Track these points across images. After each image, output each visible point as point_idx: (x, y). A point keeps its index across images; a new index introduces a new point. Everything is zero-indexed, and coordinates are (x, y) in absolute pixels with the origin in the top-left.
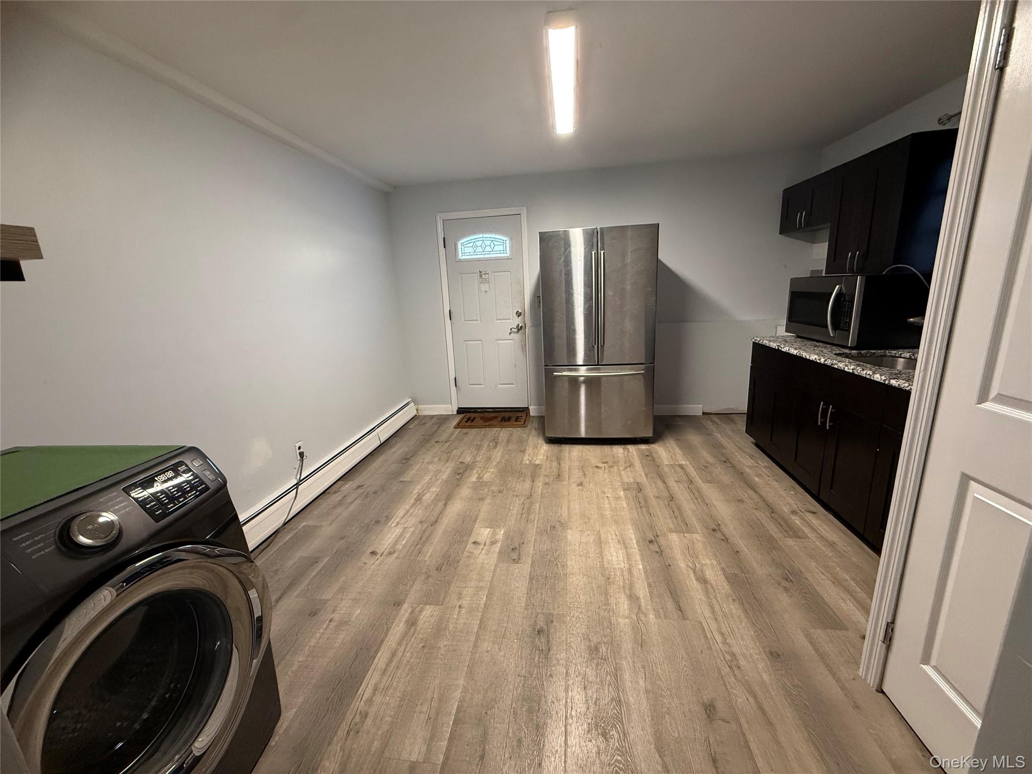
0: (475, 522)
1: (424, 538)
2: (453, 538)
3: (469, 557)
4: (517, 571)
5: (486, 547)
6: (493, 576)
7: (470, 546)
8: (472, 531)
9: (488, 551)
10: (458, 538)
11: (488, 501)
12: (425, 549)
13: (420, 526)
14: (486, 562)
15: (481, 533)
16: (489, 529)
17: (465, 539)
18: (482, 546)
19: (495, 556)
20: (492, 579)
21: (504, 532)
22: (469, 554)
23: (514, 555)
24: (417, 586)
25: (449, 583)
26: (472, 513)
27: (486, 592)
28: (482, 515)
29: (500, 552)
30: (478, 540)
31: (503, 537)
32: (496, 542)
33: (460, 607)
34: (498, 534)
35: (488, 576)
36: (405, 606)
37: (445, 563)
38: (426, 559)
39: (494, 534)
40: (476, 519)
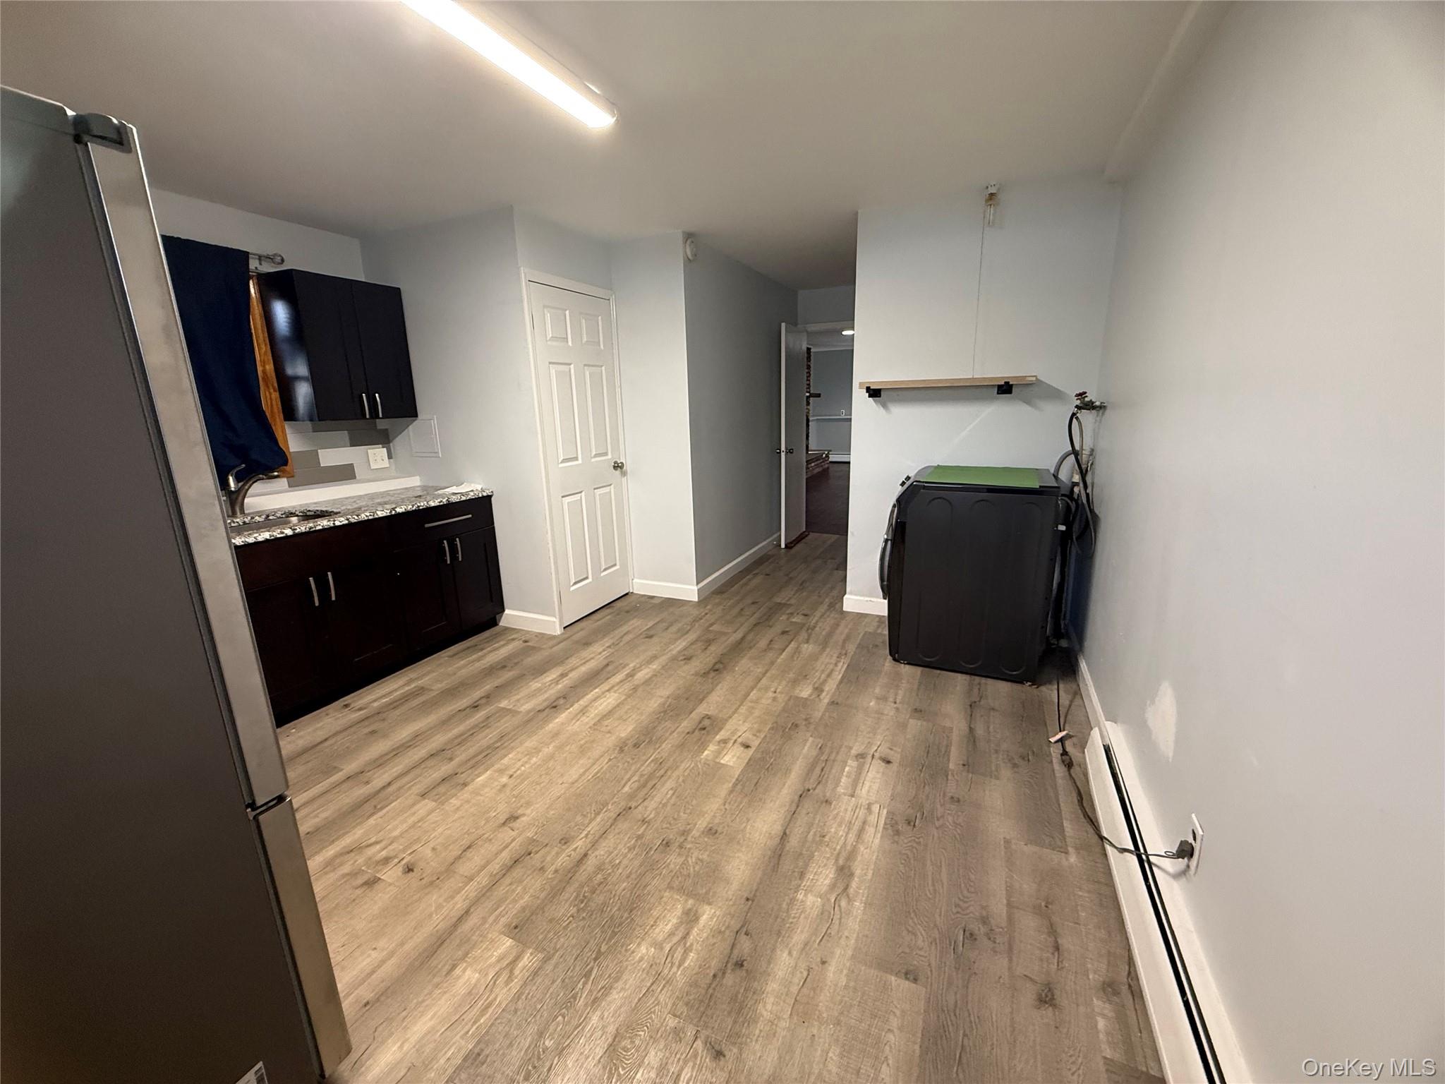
0: (737, 780)
1: (818, 770)
2: (775, 760)
3: (759, 731)
4: (712, 708)
5: (734, 738)
6: (738, 709)
7: (755, 743)
8: (748, 763)
9: (733, 733)
10: (768, 759)
11: (702, 824)
12: (814, 753)
13: (828, 794)
14: (741, 722)
15: (735, 759)
16: (722, 762)
17: (759, 755)
18: (740, 740)
19: (728, 726)
20: (739, 706)
21: (703, 753)
22: (758, 734)
23: (706, 722)
24: (818, 715)
25: (784, 710)
26: (739, 799)
27: (749, 698)
28: (723, 790)
29: (721, 729)
30: (742, 748)
31: (708, 746)
32: (719, 742)
33: (775, 692)
34: (712, 751)
35: (743, 710)
36: (826, 701)
37: (787, 730)
38: (811, 739)
39: (718, 753)
40: (735, 785)
